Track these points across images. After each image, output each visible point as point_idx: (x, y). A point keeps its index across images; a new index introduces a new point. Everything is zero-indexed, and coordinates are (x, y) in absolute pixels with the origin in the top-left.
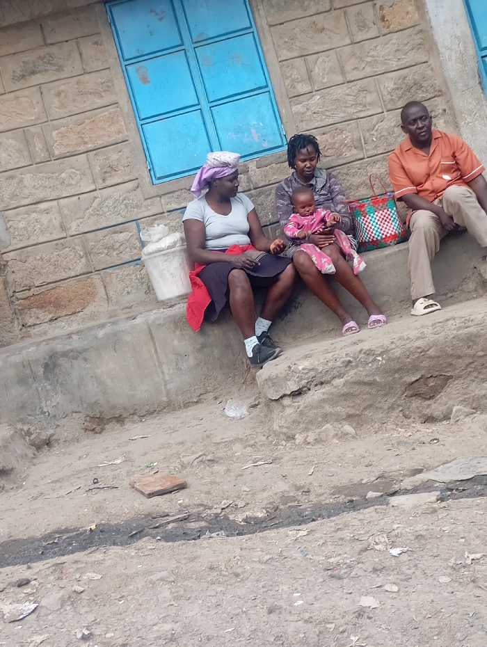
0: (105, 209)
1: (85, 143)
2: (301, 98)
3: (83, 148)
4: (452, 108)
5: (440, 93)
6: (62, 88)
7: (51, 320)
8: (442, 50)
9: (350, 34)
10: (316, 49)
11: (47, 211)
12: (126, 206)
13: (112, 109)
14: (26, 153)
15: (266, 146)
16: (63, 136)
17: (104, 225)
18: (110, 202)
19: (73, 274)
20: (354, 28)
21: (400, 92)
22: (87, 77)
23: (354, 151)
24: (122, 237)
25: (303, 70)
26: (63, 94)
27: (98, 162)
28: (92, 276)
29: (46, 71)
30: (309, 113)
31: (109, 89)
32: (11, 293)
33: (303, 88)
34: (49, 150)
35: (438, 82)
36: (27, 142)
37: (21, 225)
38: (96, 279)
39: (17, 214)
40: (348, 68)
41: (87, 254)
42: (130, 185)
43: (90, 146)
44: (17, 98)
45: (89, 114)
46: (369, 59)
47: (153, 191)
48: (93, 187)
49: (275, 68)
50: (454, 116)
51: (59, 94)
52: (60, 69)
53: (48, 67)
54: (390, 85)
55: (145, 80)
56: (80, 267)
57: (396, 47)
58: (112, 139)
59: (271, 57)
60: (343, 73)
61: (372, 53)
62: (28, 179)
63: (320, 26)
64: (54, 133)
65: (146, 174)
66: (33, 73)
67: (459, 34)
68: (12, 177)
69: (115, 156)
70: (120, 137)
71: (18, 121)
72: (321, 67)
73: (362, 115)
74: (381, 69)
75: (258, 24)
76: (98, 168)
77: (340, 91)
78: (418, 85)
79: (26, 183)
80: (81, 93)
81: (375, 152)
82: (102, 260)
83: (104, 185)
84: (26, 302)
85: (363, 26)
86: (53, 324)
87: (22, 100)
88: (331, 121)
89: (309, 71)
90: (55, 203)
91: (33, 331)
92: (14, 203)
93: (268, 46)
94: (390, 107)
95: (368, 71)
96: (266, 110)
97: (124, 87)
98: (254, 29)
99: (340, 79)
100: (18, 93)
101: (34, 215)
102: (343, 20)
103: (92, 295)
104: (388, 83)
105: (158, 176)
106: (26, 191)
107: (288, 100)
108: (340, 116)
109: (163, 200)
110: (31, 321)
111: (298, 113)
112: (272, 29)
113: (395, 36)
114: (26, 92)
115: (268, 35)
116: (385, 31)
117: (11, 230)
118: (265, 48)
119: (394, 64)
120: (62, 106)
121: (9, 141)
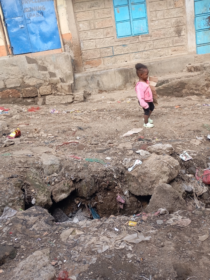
0: (106, 43)
1: (103, 26)
2: (153, 21)
3: (102, 27)
4: (187, 28)
5: (185, 25)
6: (99, 11)
7: (91, 68)
8: (187, 14)
9: (167, 7)
10: (159, 10)
11: (93, 42)
12: (111, 43)
13: (110, 18)
14: (89, 27)
15: (144, 32)
16: (98, 24)
17: (105, 47)
18: (107, 41)
19: (97, 57)
20: (168, 6)
21: (176, 23)
22: (105, 9)
23: (163, 36)
24: (108, 50)
25: (155, 15)
26: (99, 13)
27: (105, 31)
28: (101, 58)
29: (96, 6)
30: (155, 25)
31: (110, 13)
32: (83, 60)
33: (154, 19)
34: (94, 26)
35: (185, 22)
36: (90, 24)
37: (87, 44)
38: (102, 59)
39: (86, 42)
40: (165, 15)
41: (101, 53)
42: (112, 38)
43: (104, 27)
44: (88, 12)
45: (105, 19)
46: (170, 14)
47: (117, 40)
48: (103, 37)
49: (148, 13)
50: (187, 30)
51: (98, 13)
52: (99, 6)
53: (96, 5)
54: (174, 21)
55: (118, 12)
56: (98, 56)
57: (177, 12)
58: (109, 26)
59: (148, 10)
60: (164, 16)
61: (171, 12)
62: (89, 33)
63: (160, 4)
64: (96, 23)
65: (116, 36)
66: (93, 7)
67: (192, 10)
68: (86, 32)
69: (109, 30)
70: (111, 26)
71: (88, 19)
72: (159, 14)
73: (166, 27)
74: (172, 17)
75: (146, 1)
76: (105, 33)
77: (162, 21)
78: (180, 22)
79: (88, 34)
80: (103, 13)
81: (168, 37)
82: (104, 55)
83: (106, 37)
84: (86, 63)
85: (170, 5)
86: (91, 69)
87: (90, 13)
88: (159, 28)
89: (156, 15)
90: (95, 40)
91: (87, 70)
92: (85, 39)
93: (148, 7)
94: (173, 26)
95: (169, 17)
96: (145, 23)
97: (113, 13)
98: (145, 2)
99: (163, 18)
100: (89, 11)
101: (89, 42)
102: (166, 3)
103: (100, 63)
104: (173, 20)
105: (119, 36)
106: (88, 36)
107: (150, 22)
108: (161, 27)
109: (119, 42)
110: (87, 67)
111: (152, 25)
112: (150, 3)
113: (177, 9)
114: (91, 11)
115: (148, 4)
116: (175, 7)
117: (84, 45)
118: (147, 8)
119: (175, 16)
120: (99, 16)
121: (86, 23)
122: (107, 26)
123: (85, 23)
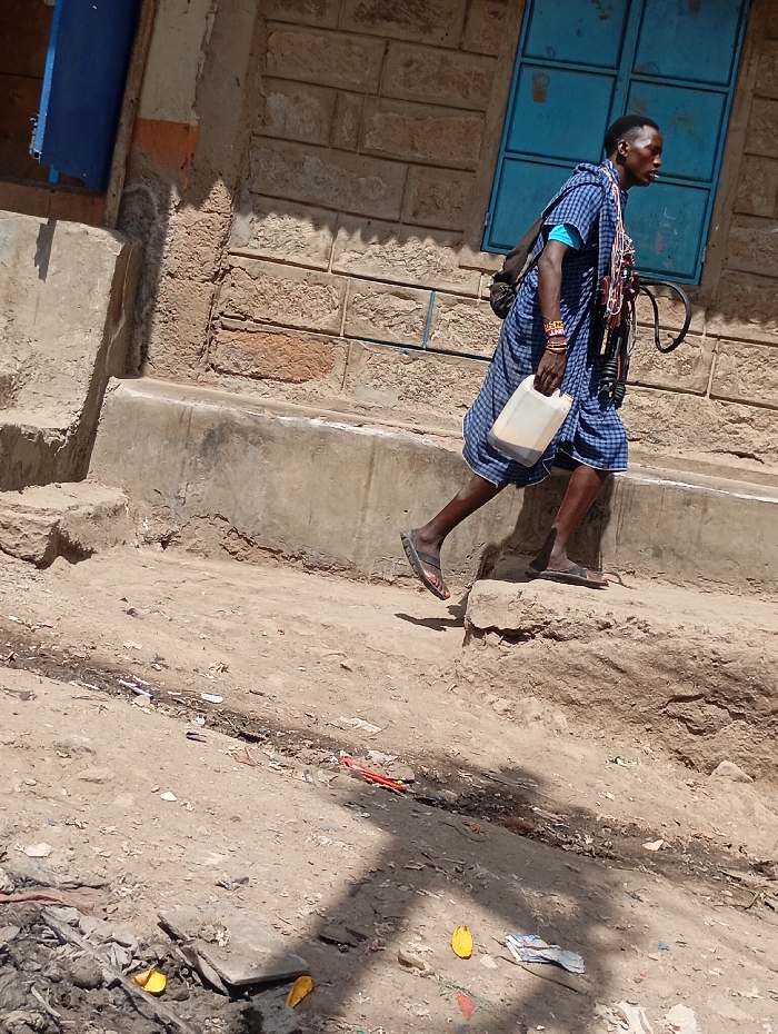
0: (399, 256)
1: (414, 149)
2: (751, 221)
3: (406, 154)
7: (252, 376)
11: (316, 221)
12: (429, 264)
13: (473, 118)
15: (668, 266)
16: (388, 125)
17: (386, 276)
18: (409, 247)
22: (460, 56)
24: (402, 304)
26: (414, 66)
27: (420, 183)
28: (337, 340)
29: (408, 23)
30: (753, 246)
31: (482, 87)
32: (216, 313)
33: (760, 206)
34: (359, 138)
36: (335, 113)
37: (274, 225)
38: (340, 347)
39: (275, 207)
41: (345, 307)
42: (450, 236)
43: (419, 156)
44: (349, 43)
45: (437, 109)
47: (476, 260)
48: (395, 216)
49: (734, 159)
51: (409, 64)
52: (428, 29)
53: (412, 18)
55: (539, 96)
56: (326, 320)
58: (454, 160)
59: (736, 141)
62: (312, 164)
64: (377, 116)
68: (291, 153)
69: (446, 186)
70: (466, 161)
71: (336, 78)
75: (740, 86)
76: (415, 192)
79: (307, 168)
80: (441, 76)
82: (359, 324)
83: (413, 220)
86: (253, 383)
87: (355, 49)
90: (333, 215)
91: (222, 379)
92: (277, 190)
93: (739, 123)
96: (695, 212)
97: (504, 93)
98: (730, 90)
100: (353, 38)
101: (297, 219)
103: (325, 366)
105: (494, 240)
106: (301, 181)
107: (731, 215)
109: (485, 278)
110: (225, 365)
111: (736, 240)
112: (757, 101)
114: (366, 41)
115: (746, 106)
117: (257, 225)
120: (407, 83)
121: (312, 99)
122: (435, 157)
123: (305, 96)
